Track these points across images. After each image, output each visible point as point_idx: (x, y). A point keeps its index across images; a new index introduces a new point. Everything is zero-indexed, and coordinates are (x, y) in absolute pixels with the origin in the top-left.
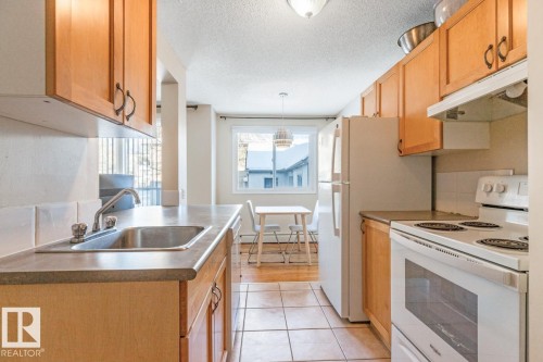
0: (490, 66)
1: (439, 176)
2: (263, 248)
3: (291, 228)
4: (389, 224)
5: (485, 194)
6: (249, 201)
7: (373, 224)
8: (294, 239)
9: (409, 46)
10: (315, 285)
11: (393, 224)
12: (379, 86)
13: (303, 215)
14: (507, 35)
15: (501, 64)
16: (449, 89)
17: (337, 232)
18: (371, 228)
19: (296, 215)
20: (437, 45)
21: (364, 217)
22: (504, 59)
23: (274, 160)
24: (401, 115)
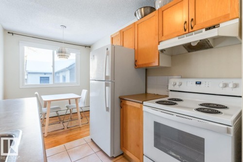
0: (185, 30)
1: (149, 78)
2: (50, 120)
3: (67, 107)
4: (142, 103)
5: (178, 87)
6: (36, 93)
7: (128, 103)
8: (69, 112)
9: (140, 16)
10: (88, 138)
11: (145, 103)
12: (122, 33)
13: (76, 99)
14: (194, 18)
15: (190, 30)
16: (163, 38)
17: (107, 109)
18: (127, 105)
19: (69, 100)
20: (157, 17)
21: (122, 100)
22: (192, 28)
23: (53, 66)
24: (136, 48)
